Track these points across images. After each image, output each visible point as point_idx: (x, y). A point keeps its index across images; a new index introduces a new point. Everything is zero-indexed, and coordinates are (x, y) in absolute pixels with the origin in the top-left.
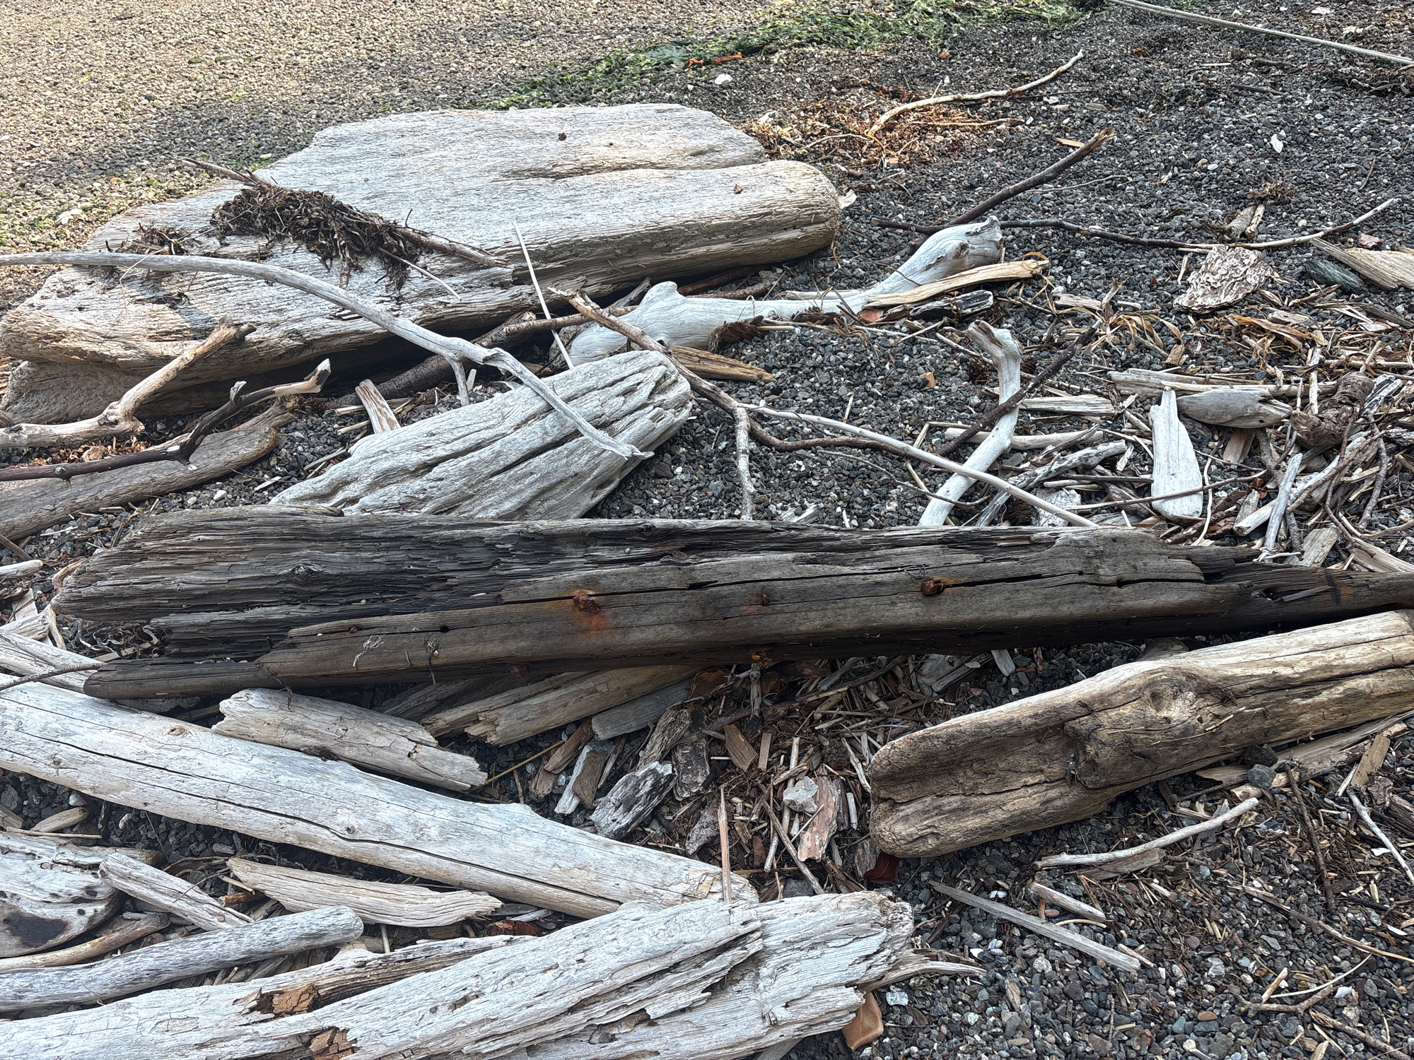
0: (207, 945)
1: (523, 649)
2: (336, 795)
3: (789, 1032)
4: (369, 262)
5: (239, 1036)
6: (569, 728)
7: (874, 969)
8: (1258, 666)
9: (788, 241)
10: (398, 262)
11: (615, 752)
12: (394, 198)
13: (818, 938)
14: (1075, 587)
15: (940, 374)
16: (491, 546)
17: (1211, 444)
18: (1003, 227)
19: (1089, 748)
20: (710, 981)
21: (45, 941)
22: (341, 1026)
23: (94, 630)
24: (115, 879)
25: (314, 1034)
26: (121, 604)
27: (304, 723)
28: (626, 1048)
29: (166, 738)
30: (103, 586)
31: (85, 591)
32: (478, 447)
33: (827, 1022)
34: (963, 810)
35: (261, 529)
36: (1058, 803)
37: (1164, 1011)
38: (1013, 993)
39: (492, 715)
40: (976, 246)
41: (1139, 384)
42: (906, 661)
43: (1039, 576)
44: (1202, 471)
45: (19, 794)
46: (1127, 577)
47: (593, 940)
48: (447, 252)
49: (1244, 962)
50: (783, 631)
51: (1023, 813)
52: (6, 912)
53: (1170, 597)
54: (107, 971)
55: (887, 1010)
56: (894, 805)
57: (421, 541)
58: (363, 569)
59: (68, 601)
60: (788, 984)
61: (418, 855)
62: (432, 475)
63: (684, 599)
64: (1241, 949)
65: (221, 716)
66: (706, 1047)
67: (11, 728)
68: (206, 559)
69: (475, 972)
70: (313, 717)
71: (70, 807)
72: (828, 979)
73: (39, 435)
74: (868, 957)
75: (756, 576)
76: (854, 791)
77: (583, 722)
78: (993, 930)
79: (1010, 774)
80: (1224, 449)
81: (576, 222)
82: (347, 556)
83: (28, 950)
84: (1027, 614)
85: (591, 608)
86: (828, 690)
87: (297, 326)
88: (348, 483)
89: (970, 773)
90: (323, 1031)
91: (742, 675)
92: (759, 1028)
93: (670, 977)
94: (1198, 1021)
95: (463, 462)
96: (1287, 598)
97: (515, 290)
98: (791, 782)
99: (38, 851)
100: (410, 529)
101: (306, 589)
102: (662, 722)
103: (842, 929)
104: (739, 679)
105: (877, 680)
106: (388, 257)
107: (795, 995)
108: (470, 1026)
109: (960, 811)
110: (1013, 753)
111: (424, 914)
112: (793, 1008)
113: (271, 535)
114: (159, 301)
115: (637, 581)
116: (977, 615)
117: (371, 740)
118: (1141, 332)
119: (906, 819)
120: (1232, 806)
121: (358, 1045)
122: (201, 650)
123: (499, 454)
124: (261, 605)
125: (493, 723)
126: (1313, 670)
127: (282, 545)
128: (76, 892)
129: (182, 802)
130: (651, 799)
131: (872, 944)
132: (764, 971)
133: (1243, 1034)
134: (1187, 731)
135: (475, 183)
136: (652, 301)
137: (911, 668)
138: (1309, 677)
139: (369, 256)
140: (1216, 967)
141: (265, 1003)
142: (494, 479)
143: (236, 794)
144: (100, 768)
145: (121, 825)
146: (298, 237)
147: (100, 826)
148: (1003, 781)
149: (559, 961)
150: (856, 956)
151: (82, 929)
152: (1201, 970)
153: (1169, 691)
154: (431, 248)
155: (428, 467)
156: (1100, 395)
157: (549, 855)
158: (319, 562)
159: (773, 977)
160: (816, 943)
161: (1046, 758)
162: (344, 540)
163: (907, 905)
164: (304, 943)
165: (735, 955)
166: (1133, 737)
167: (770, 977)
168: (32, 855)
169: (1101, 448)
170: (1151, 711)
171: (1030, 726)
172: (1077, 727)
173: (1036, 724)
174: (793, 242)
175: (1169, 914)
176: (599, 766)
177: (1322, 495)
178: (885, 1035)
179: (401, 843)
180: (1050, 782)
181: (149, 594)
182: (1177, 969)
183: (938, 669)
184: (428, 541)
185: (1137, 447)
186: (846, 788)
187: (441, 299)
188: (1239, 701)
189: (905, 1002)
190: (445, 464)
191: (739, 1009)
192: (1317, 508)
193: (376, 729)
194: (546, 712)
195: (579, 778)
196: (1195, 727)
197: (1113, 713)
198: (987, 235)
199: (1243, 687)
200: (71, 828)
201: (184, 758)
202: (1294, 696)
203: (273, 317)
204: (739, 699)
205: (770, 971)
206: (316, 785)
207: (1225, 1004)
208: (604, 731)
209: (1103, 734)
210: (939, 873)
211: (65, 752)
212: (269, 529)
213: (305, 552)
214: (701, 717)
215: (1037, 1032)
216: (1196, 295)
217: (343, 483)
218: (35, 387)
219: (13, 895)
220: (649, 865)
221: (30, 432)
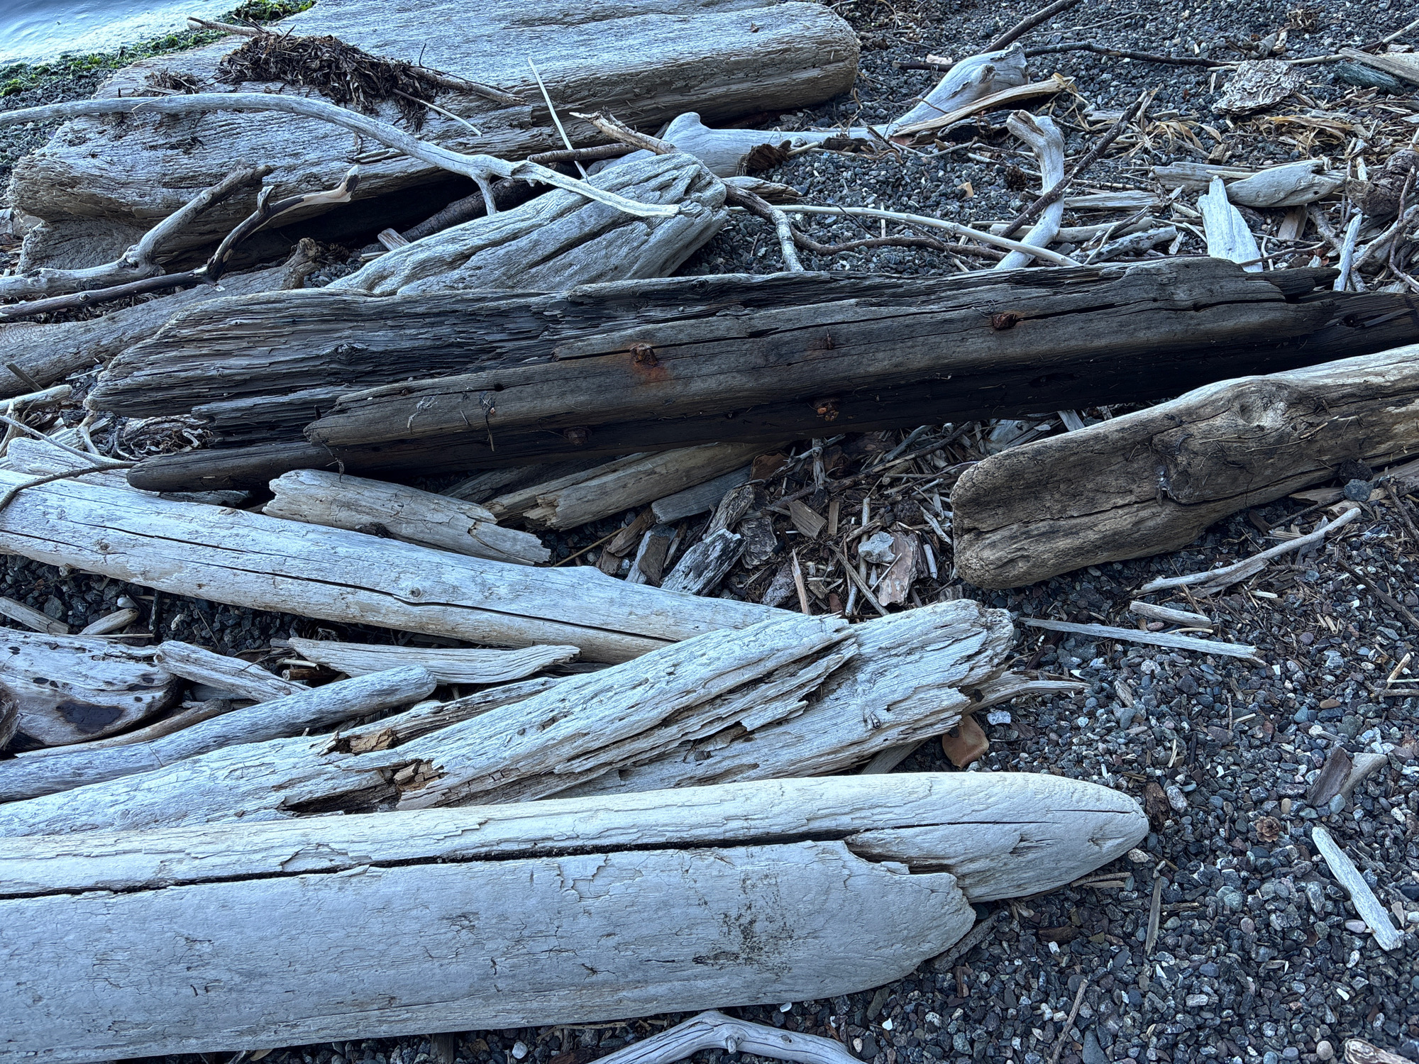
0: (276, 708)
1: (582, 403)
2: (397, 561)
3: (893, 735)
4: (384, 106)
5: (319, 775)
6: (629, 516)
7: (976, 671)
8: (1348, 376)
9: (808, 81)
10: (414, 103)
11: (678, 536)
12: (404, 45)
13: (916, 643)
14: (1149, 314)
15: (977, 184)
16: (538, 314)
17: (1264, 227)
18: (1027, 56)
19: (1180, 459)
20: (805, 691)
21: (102, 726)
22: (425, 758)
23: (131, 439)
24: (173, 663)
25: (396, 768)
26: (160, 395)
27: (357, 500)
28: (724, 763)
29: (217, 518)
30: (140, 377)
31: (121, 383)
32: (515, 236)
33: (931, 725)
34: (1053, 532)
35: (301, 311)
36: (1151, 523)
37: (1284, 702)
38: (1123, 692)
39: (551, 497)
40: (1001, 72)
41: (1184, 178)
42: (973, 429)
43: (1112, 306)
44: (1260, 249)
45: (63, 604)
46: (1204, 300)
47: (682, 656)
48: (465, 90)
49: (1362, 651)
50: (851, 373)
51: (1115, 534)
52: (58, 699)
53: (1251, 318)
54: (172, 742)
55: (990, 730)
56: (979, 534)
57: (466, 314)
58: (406, 344)
59: (105, 395)
60: (889, 687)
61: (487, 615)
62: (470, 263)
63: (745, 347)
64: (1359, 639)
65: (271, 495)
66: (807, 755)
67: (53, 518)
68: (245, 345)
69: (562, 697)
70: (367, 493)
71: (119, 609)
72: (929, 680)
73: (59, 279)
74: (970, 657)
75: (819, 321)
76: (931, 543)
77: (642, 508)
78: (1093, 651)
79: (1099, 496)
80: (1277, 231)
81: (594, 61)
82: (391, 334)
83: (84, 737)
84: (1103, 342)
85: (649, 359)
86: (896, 458)
87: (315, 170)
88: (385, 278)
89: (1057, 496)
90: (406, 765)
91: (803, 456)
92: (860, 731)
93: (764, 687)
94: (1321, 709)
95: (501, 251)
96: (1367, 323)
97: (535, 131)
98: (865, 538)
99: (88, 646)
100: (454, 303)
101: (351, 369)
102: (725, 501)
103: (939, 632)
104: (799, 460)
105: (943, 448)
106: (404, 98)
107: (897, 697)
108: (561, 742)
109: (1051, 534)
110: (1101, 473)
111: (498, 670)
112: (897, 709)
113: (311, 316)
114: (173, 147)
115: (694, 332)
116: (1051, 345)
117: (429, 516)
118: (1180, 135)
119: (993, 545)
120: (1330, 521)
121: (445, 770)
122: (246, 437)
123: (536, 243)
124: (305, 388)
125: (552, 505)
126: (1405, 378)
127: (323, 327)
128: (132, 680)
129: (238, 579)
130: (721, 564)
131: (973, 645)
132: (861, 677)
133: (1370, 714)
134: (1282, 438)
135: (488, 30)
136: (676, 132)
137: (979, 436)
138: (1400, 385)
139: (383, 99)
140: (1333, 658)
141: (343, 746)
142: (534, 270)
143: (293, 567)
144: (150, 550)
145: (173, 626)
146: (311, 82)
147: (151, 628)
148: (1092, 501)
149: (649, 676)
150: (957, 657)
151: (140, 715)
152: (1318, 664)
153: (1259, 403)
154: (446, 88)
155: (465, 257)
156: (1145, 190)
157: (624, 605)
158: (363, 342)
159: (872, 681)
160: (913, 648)
161: (1134, 477)
162: (387, 319)
163: (1005, 611)
164: (377, 700)
165: (830, 662)
166: (1226, 445)
167: (869, 681)
168: (82, 650)
169: (1151, 232)
170: (1241, 422)
171: (1117, 441)
172: (1166, 439)
173: (1123, 438)
174: (813, 81)
175: (1277, 616)
176: (663, 549)
177: (1384, 256)
178: (992, 748)
179: (470, 603)
180: (1143, 502)
181: (188, 382)
182: (1291, 664)
183: (1006, 434)
184: (473, 314)
185: (1189, 233)
186: (922, 540)
187: (460, 140)
188: (1332, 410)
189: (1008, 720)
190: (483, 252)
191: (838, 715)
192: (1382, 268)
193: (433, 506)
194: (605, 493)
195: (644, 557)
196: (1289, 435)
197: (1203, 425)
198: (1012, 62)
199: (1335, 395)
200: (121, 629)
201: (237, 535)
202: (1387, 405)
203: (289, 161)
204: (802, 479)
205: (868, 676)
206: (376, 554)
207: (1348, 691)
208: (665, 513)
209: (1195, 444)
210: (1028, 610)
211: (112, 536)
212: (309, 311)
213: (347, 333)
214: (764, 497)
215: (1153, 722)
216: (1232, 98)
217: (381, 277)
218: (49, 252)
219: (65, 685)
220: (727, 609)
221: (49, 275)
